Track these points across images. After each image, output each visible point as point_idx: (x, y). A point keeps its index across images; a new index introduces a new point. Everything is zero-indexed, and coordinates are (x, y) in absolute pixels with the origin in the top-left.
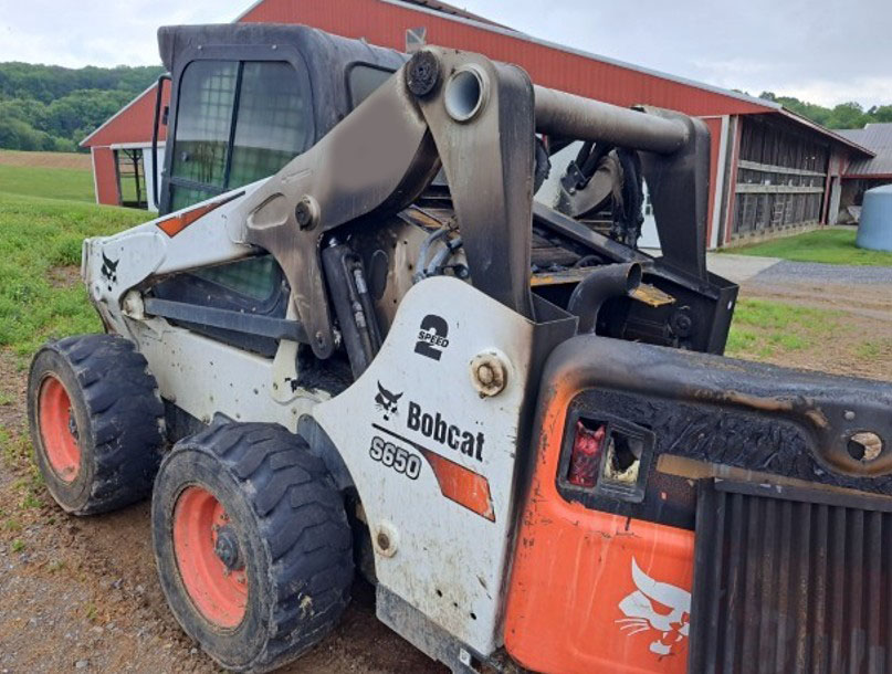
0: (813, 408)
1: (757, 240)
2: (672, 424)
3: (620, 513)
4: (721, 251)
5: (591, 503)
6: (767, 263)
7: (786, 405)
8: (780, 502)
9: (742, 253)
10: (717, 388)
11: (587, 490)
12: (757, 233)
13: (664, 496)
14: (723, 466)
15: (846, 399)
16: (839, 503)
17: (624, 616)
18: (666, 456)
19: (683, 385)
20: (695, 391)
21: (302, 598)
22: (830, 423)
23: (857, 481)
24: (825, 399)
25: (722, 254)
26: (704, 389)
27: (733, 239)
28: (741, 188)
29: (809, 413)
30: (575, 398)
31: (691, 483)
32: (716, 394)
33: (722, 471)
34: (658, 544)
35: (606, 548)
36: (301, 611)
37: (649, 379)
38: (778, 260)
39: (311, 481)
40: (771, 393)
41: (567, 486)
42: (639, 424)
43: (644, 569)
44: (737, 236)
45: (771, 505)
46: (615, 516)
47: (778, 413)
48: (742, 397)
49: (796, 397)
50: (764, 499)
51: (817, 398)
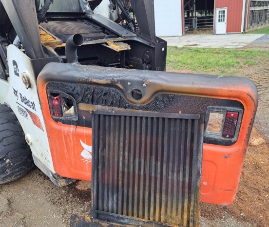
0: (117, 82)
1: (259, 28)
2: (79, 92)
3: (73, 125)
4: (245, 33)
5: (64, 122)
6: (259, 36)
7: (109, 82)
8: (115, 116)
9: (252, 33)
10: (87, 78)
11: (61, 118)
12: (260, 25)
13: (84, 118)
14: (98, 106)
15: (127, 78)
16: (132, 115)
17: (83, 158)
18: (81, 104)
19: (76, 78)
20: (80, 80)
21: (6, 160)
22: (124, 87)
23: (139, 107)
24: (120, 78)
25: (245, 34)
26: (83, 78)
27: (250, 28)
28: (252, 9)
29: (117, 84)
30: (47, 86)
31: (91, 113)
32: (87, 80)
33: (98, 107)
34: (85, 134)
35: (71, 136)
36: (6, 164)
37: (65, 76)
38: (264, 34)
39: (8, 122)
40: (103, 78)
41: (54, 117)
42: (67, 93)
43: (84, 142)
44: (251, 27)
45: (112, 118)
46: (72, 126)
47: (107, 85)
48: (95, 81)
49: (111, 79)
50: (110, 116)
51: (118, 78)
